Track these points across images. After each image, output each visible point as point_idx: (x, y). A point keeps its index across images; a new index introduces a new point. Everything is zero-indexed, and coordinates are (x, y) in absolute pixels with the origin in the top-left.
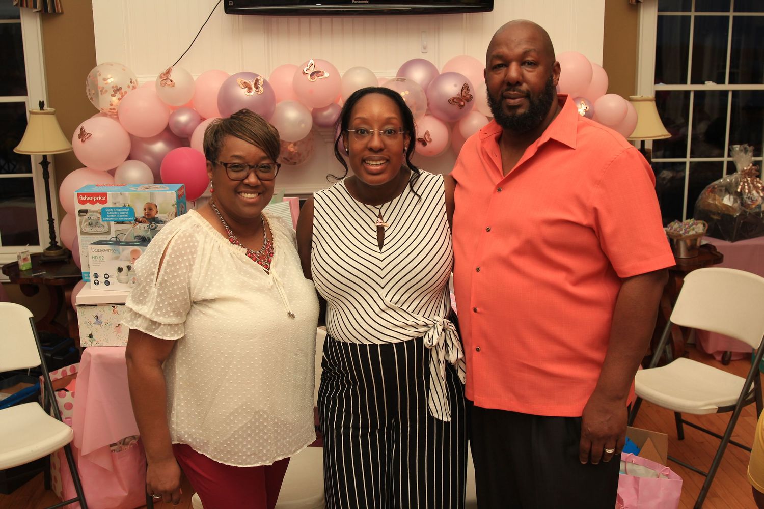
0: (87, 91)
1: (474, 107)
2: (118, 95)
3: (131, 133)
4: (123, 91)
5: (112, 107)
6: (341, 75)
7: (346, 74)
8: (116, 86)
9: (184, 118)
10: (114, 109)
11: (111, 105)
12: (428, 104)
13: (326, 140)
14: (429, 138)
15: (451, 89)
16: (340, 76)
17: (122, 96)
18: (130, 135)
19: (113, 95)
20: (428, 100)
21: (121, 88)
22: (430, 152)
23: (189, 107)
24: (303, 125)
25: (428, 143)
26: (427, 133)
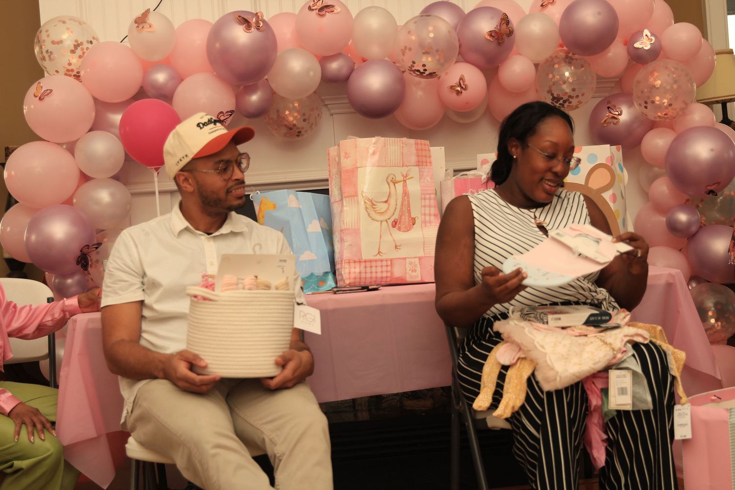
0: (37, 50)
1: (514, 48)
2: (79, 52)
3: (96, 97)
4: (86, 45)
5: (70, 68)
6: (354, 16)
7: (358, 15)
8: (76, 41)
9: (161, 77)
10: (72, 70)
11: (70, 64)
12: (460, 46)
13: (332, 111)
14: (464, 85)
15: (485, 26)
16: (352, 16)
17: (84, 53)
18: (95, 100)
19: (73, 52)
20: (459, 41)
21: (82, 44)
22: (467, 103)
23: (166, 63)
24: (311, 73)
25: (463, 91)
26: (461, 79)
